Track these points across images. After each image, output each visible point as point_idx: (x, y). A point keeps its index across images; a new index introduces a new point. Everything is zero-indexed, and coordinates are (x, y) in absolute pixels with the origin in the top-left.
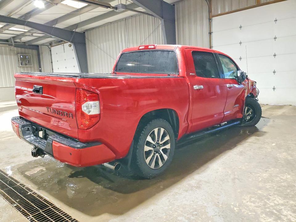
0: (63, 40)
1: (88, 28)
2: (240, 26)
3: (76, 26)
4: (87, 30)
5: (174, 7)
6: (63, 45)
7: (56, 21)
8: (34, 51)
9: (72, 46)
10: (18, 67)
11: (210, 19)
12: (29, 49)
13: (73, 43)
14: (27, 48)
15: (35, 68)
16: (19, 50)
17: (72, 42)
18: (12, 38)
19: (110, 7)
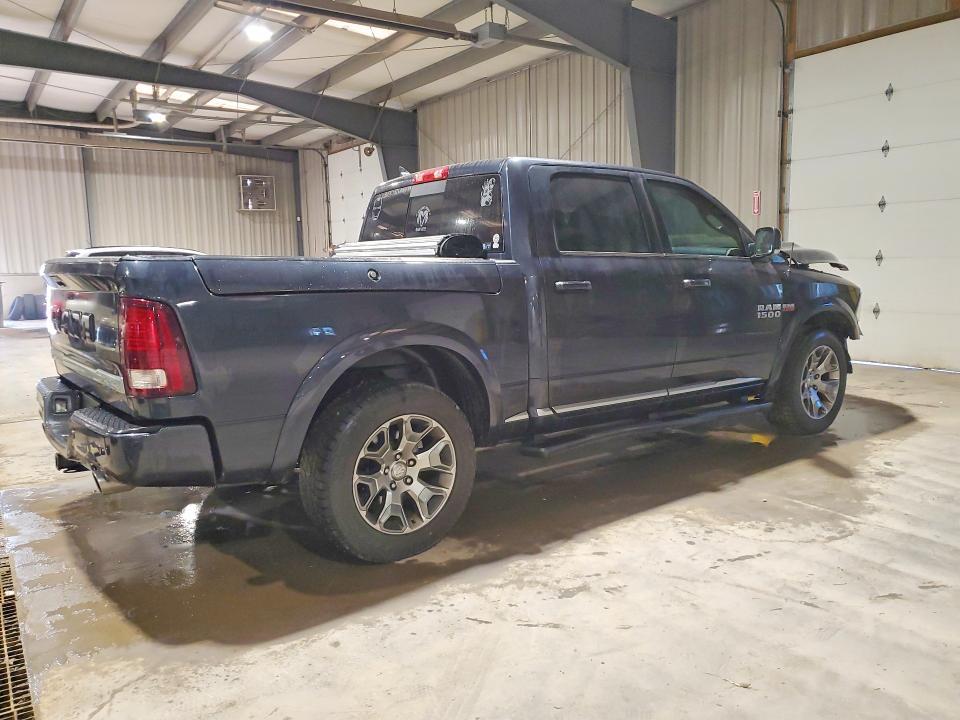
0: (352, 136)
1: (423, 98)
2: (886, 88)
3: (387, 91)
4: (423, 104)
5: (676, 26)
6: (357, 148)
7: (326, 78)
8: (284, 164)
9: (375, 153)
10: (237, 214)
11: (786, 65)
12: (272, 159)
13: (377, 142)
14: (264, 157)
15: (283, 216)
16: (244, 162)
17: (373, 141)
18: (222, 132)
19: (452, 36)
